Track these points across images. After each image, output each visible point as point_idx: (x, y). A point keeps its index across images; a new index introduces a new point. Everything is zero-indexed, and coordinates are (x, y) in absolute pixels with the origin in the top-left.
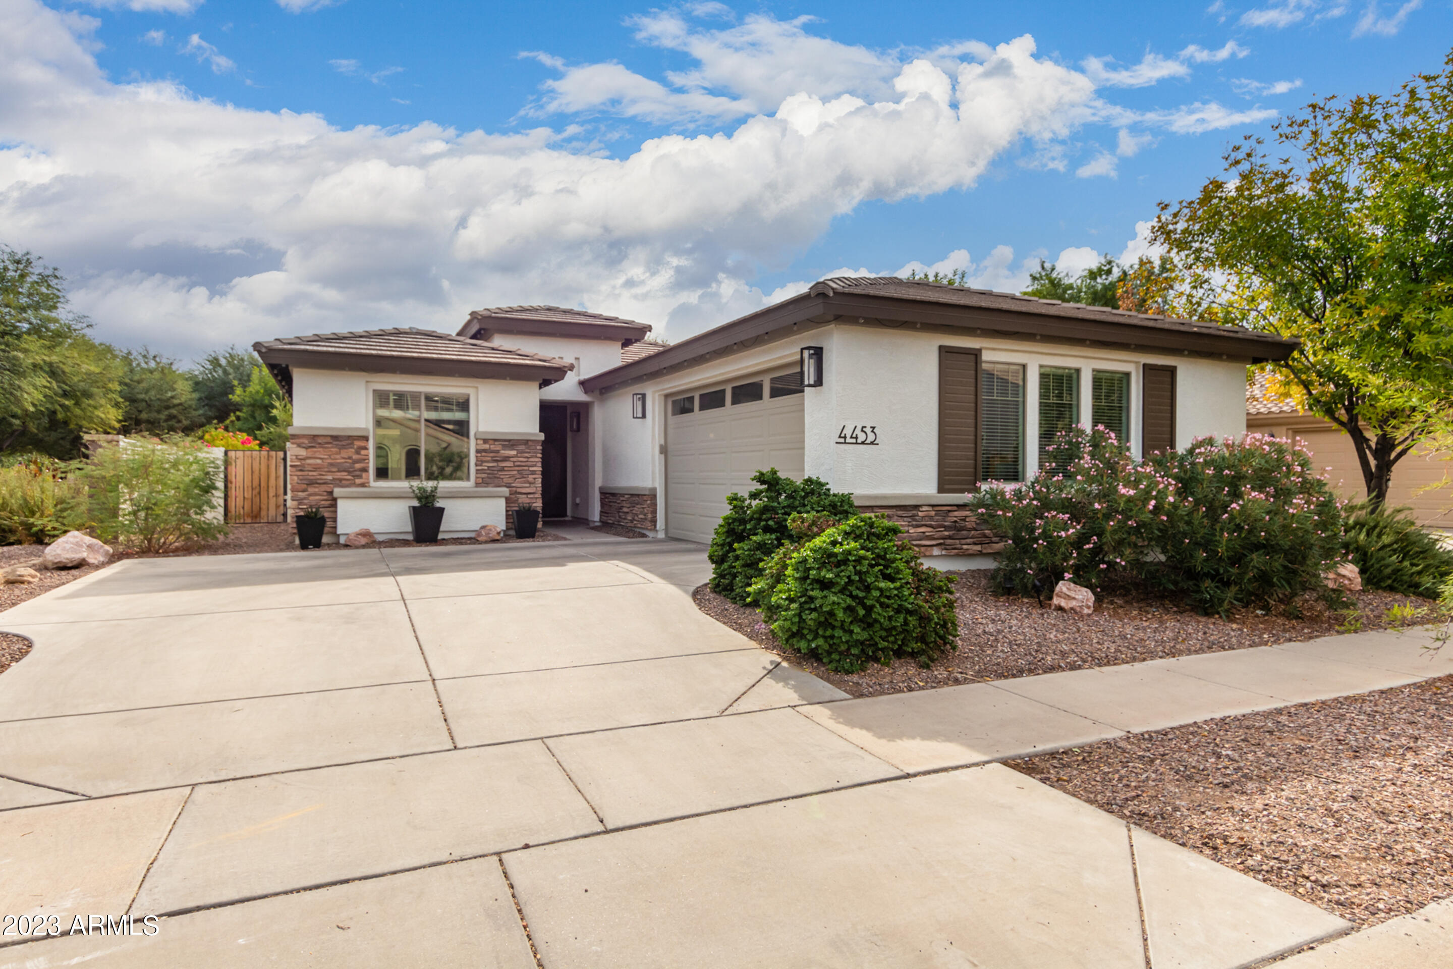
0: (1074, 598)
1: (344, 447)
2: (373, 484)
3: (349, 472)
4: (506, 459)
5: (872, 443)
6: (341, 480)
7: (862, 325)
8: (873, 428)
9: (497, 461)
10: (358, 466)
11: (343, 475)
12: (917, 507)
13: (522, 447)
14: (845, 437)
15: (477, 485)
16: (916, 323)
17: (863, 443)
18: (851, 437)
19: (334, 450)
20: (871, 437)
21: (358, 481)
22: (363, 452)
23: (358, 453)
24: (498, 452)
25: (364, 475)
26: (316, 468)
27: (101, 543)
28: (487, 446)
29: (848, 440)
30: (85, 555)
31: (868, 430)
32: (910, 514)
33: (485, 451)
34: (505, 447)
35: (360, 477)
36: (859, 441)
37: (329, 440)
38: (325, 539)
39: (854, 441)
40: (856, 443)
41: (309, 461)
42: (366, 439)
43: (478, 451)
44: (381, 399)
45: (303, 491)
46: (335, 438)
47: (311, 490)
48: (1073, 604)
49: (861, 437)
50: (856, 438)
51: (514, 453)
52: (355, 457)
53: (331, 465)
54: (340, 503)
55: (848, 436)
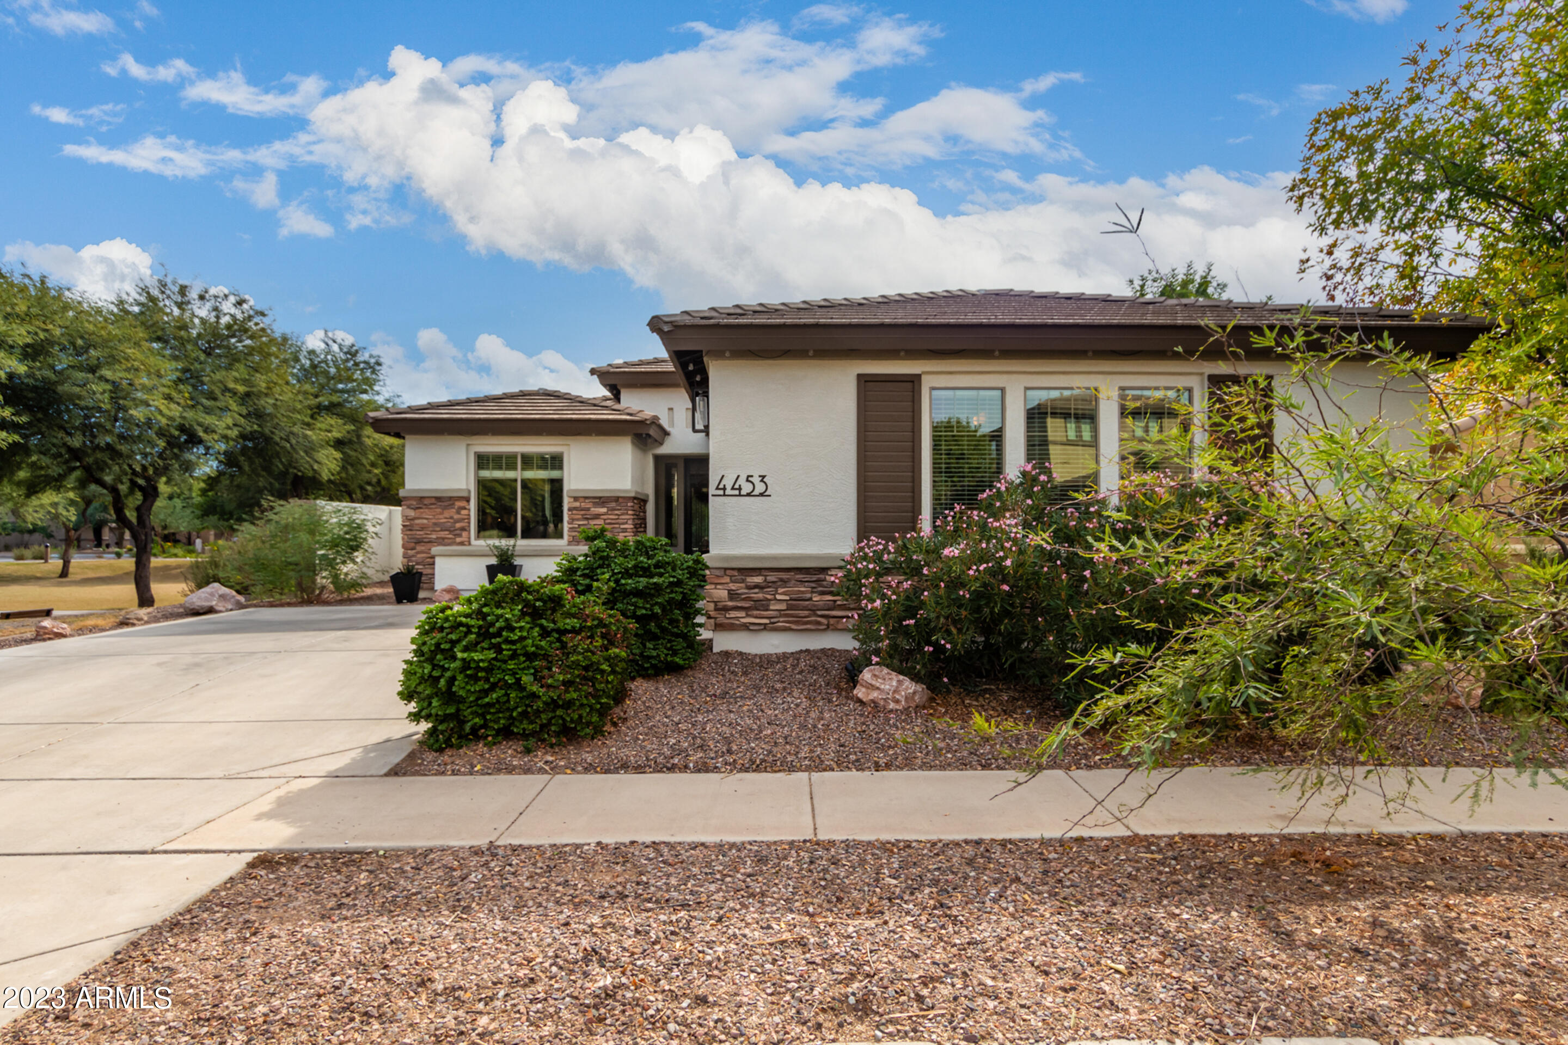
0: (878, 688)
1: (446, 508)
2: (473, 542)
3: (451, 531)
4: (597, 516)
5: (762, 495)
6: (443, 539)
7: (728, 358)
8: (764, 477)
9: (587, 519)
10: (458, 525)
11: (444, 534)
12: (824, 570)
13: (613, 504)
14: (724, 489)
15: (570, 543)
16: (808, 351)
17: (748, 495)
18: (733, 488)
19: (439, 510)
20: (760, 488)
21: (458, 540)
22: (464, 512)
23: (458, 513)
24: (588, 509)
25: (465, 534)
26: (423, 528)
27: (234, 593)
28: (577, 504)
29: (728, 492)
30: (214, 603)
31: (756, 480)
32: (815, 578)
33: (575, 509)
34: (596, 505)
35: (460, 536)
36: (743, 492)
37: (433, 501)
38: (422, 595)
39: (737, 492)
40: (740, 495)
41: (417, 521)
42: (468, 500)
43: (570, 510)
44: (482, 461)
45: (412, 549)
46: (439, 499)
47: (419, 548)
48: (875, 695)
49: (747, 488)
50: (740, 489)
51: (604, 510)
52: (456, 517)
53: (435, 524)
54: (438, 561)
55: (729, 487)
